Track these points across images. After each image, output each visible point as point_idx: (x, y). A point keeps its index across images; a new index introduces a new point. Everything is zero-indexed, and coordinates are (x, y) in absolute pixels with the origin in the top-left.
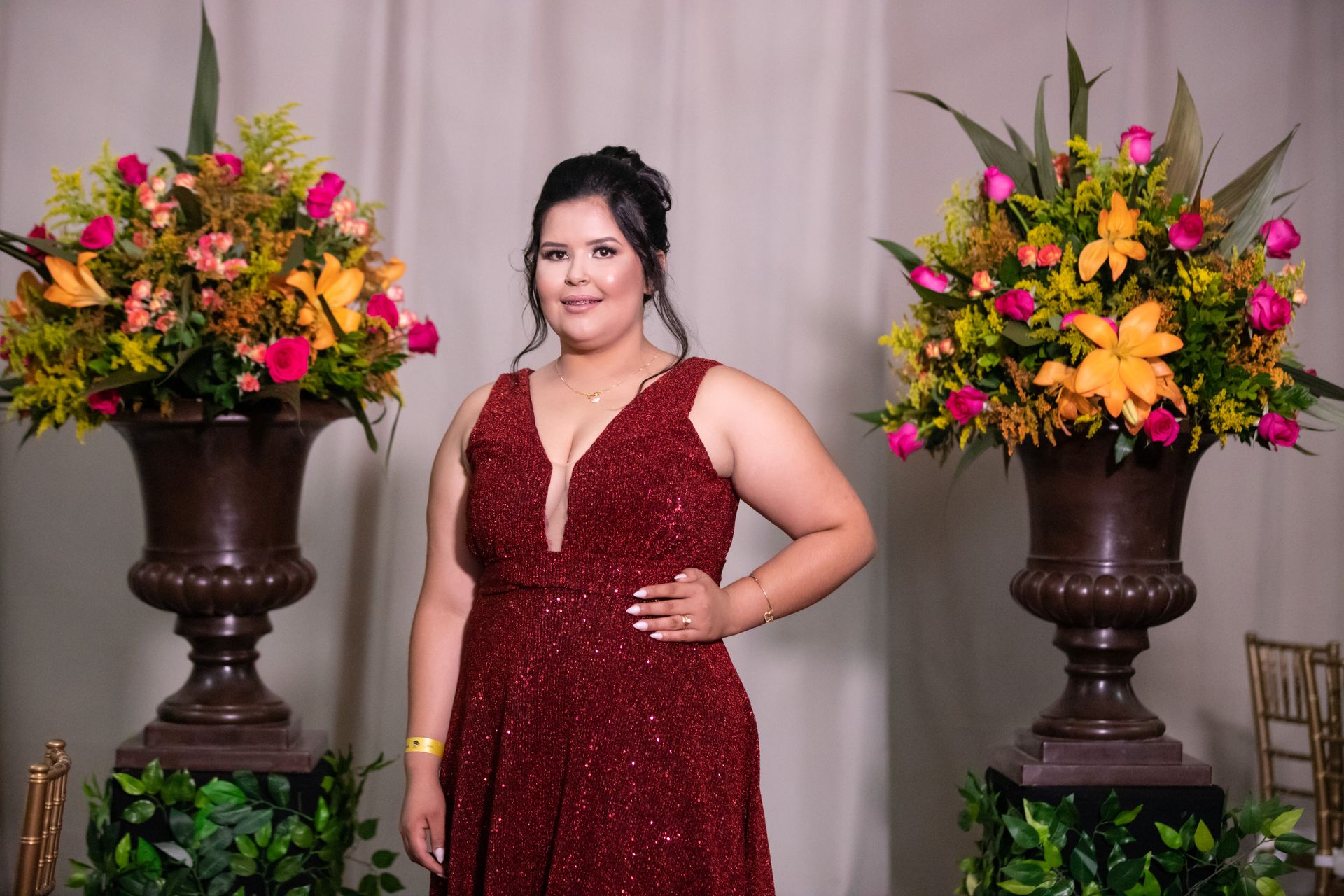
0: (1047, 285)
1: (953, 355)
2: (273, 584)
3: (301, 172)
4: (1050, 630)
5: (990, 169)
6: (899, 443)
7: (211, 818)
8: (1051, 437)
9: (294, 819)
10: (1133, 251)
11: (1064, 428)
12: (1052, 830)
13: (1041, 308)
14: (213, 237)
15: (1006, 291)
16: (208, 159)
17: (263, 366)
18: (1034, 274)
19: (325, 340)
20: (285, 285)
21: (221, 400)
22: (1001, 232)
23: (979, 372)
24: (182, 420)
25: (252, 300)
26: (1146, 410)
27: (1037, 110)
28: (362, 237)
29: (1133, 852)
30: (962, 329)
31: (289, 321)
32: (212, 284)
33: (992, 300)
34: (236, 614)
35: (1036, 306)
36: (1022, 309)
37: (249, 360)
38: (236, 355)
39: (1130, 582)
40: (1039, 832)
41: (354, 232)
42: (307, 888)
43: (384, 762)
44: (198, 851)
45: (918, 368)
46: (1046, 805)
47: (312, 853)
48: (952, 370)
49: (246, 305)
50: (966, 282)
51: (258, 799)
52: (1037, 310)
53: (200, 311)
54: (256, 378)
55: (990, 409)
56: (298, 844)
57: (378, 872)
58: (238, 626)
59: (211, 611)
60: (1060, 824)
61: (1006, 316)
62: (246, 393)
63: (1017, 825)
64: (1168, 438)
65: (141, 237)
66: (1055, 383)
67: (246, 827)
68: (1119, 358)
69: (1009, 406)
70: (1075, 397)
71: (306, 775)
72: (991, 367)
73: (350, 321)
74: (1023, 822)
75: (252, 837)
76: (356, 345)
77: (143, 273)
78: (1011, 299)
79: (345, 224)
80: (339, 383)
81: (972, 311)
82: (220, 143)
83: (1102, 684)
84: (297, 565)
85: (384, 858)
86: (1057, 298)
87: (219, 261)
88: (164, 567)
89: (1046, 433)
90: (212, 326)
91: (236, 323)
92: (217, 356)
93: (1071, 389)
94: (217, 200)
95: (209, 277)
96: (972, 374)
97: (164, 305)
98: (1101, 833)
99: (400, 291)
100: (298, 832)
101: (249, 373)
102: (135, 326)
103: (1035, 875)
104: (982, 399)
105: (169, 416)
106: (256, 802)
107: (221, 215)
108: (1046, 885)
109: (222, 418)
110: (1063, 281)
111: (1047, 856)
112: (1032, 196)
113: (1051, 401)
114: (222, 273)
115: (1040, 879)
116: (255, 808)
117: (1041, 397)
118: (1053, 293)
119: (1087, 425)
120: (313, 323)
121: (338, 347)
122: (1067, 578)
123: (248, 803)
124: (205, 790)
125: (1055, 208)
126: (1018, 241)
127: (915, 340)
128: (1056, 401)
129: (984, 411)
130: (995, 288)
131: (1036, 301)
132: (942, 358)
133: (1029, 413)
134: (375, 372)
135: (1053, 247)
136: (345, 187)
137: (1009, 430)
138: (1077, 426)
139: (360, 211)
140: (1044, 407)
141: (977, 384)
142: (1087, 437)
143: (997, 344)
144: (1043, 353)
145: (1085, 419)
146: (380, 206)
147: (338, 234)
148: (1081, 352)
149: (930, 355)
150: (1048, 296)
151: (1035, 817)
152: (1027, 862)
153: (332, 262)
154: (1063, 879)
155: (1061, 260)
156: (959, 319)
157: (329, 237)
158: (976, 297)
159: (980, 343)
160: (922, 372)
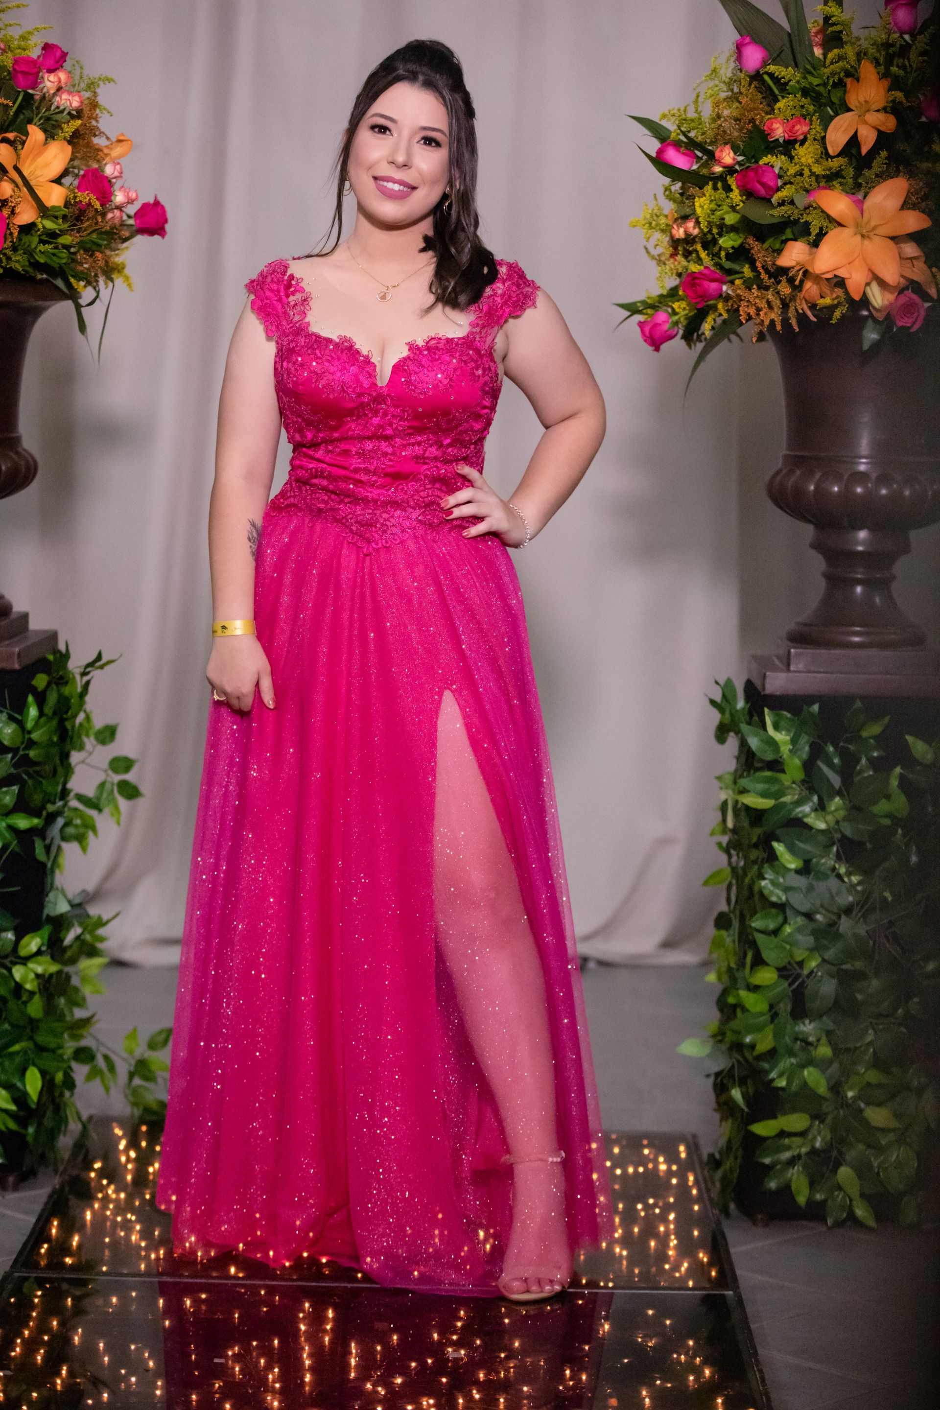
0: (791, 158)
1: (696, 236)
3: (16, 43)
4: (808, 531)
5: (743, 39)
6: (651, 333)
8: (794, 322)
10: (883, 124)
11: (809, 313)
12: (794, 741)
13: (785, 184)
15: (751, 166)
18: (781, 149)
19: (26, 215)
22: (752, 106)
23: (723, 254)
26: (892, 293)
28: (79, 112)
29: (881, 766)
30: (702, 207)
33: (735, 175)
35: (780, 183)
36: (764, 185)
39: (883, 479)
40: (780, 744)
41: (68, 104)
42: (15, 788)
43: (104, 660)
46: (787, 715)
47: (21, 753)
48: (697, 253)
50: (710, 157)
55: (730, 292)
57: (117, 778)
60: (803, 735)
61: (749, 194)
63: (756, 735)
64: (914, 323)
66: (798, 264)
68: (863, 236)
69: (749, 288)
70: (817, 279)
71: (15, 671)
72: (733, 248)
73: (55, 197)
74: (762, 732)
76: (60, 221)
79: (60, 96)
80: (42, 261)
81: (715, 188)
83: (859, 589)
84: (12, 454)
85: (122, 764)
86: (801, 174)
89: (790, 318)
93: (810, 270)
96: (715, 255)
98: (846, 745)
99: (118, 167)
100: (5, 730)
103: (775, 788)
104: (721, 281)
108: (787, 799)
110: (805, 154)
111: (788, 769)
112: (787, 67)
113: (791, 281)
115: (780, 793)
117: (783, 279)
118: (798, 168)
119: (832, 308)
120: (11, 197)
121: (41, 222)
122: (818, 475)
125: (805, 78)
126: (767, 113)
127: (663, 220)
128: (797, 283)
129: (724, 295)
130: (739, 163)
131: (780, 177)
132: (689, 240)
133: (770, 296)
134: (86, 250)
135: (802, 120)
136: (68, 59)
137: (749, 314)
138: (821, 309)
139: (82, 85)
140: (785, 289)
141: (721, 268)
142: (833, 322)
143: (737, 223)
144: (788, 233)
145: (828, 301)
146: (109, 80)
147: (53, 108)
148: (821, 229)
149: (677, 237)
150: (792, 171)
151: (776, 727)
152: (768, 774)
153: (36, 134)
154: (806, 793)
155: (809, 132)
156: (700, 198)
157: (44, 110)
158: (719, 172)
159: (721, 221)
160: (671, 253)
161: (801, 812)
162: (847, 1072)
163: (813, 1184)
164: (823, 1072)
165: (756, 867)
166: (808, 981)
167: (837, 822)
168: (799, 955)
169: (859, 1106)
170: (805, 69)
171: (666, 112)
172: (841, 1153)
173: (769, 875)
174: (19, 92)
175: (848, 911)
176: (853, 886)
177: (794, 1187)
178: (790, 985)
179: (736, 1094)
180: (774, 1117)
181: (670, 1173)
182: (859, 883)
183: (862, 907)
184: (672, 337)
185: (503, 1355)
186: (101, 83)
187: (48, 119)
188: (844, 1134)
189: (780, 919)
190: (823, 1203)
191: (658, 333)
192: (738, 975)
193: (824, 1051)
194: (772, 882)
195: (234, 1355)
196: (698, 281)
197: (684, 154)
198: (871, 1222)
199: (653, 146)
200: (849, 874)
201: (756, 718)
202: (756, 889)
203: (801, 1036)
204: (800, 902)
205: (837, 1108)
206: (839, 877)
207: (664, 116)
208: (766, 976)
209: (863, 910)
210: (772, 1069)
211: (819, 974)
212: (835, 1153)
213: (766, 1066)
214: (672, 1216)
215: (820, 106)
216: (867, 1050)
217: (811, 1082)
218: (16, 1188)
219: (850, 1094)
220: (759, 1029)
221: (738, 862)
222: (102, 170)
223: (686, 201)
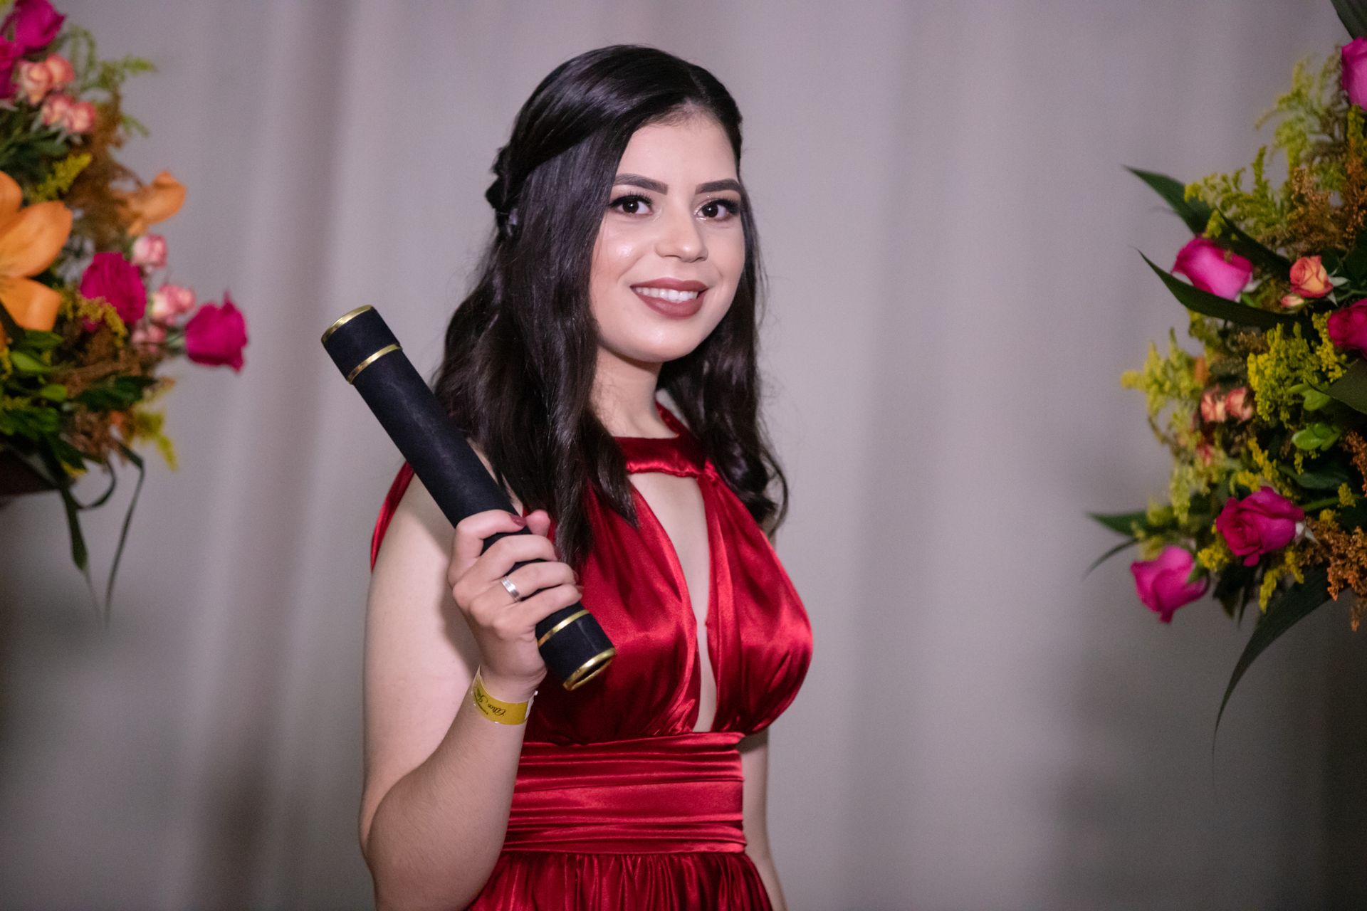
1: (1248, 422)
6: (1156, 586)
23: (1298, 459)
28: (86, 138)
30: (1260, 372)
33: (1327, 314)
41: (66, 123)
48: (1250, 453)
50: (1281, 270)
55: (1309, 535)
61: (1351, 350)
69: (1347, 530)
72: (1318, 450)
73: (37, 310)
76: (47, 357)
78: (1359, 317)
79: (51, 106)
80: (12, 429)
81: (1288, 334)
96: (1283, 461)
99: (158, 246)
104: (1294, 519)
121: (10, 359)
127: (1186, 383)
129: (1298, 541)
130: (1337, 290)
132: (1232, 423)
134: (94, 408)
136: (65, 28)
137: (1345, 581)
139: (93, 76)
141: (1295, 486)
143: (1328, 406)
146: (141, 66)
147: (35, 126)
149: (1211, 418)
156: (1257, 353)
157: (17, 132)
158: (1296, 308)
159: (1298, 401)
160: (1199, 446)
184: (1195, 596)
186: (128, 72)
187: (24, 147)
191: (1169, 587)
196: (1247, 516)
197: (1232, 264)
222: (127, 248)
223: (1234, 349)
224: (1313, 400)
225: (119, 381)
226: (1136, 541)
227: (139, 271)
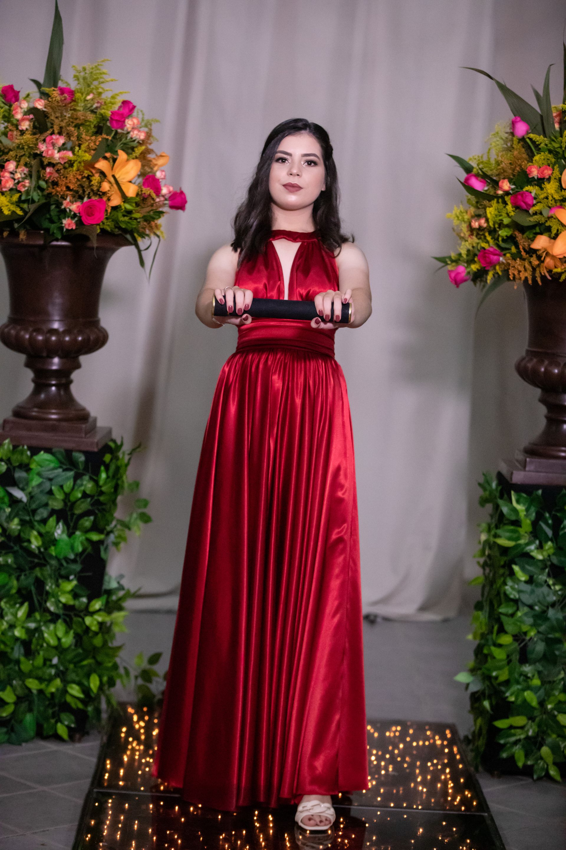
0: (542, 189)
1: (485, 228)
2: (81, 341)
3: (109, 100)
4: (538, 392)
5: (516, 118)
6: (455, 277)
7: (39, 474)
8: (539, 279)
9: (86, 478)
11: (547, 275)
12: (527, 510)
13: (538, 203)
14: (54, 137)
15: (519, 191)
16: (54, 90)
17: (78, 214)
18: (536, 182)
19: (116, 201)
20: (94, 168)
21: (53, 233)
22: (519, 156)
23: (500, 239)
24: (31, 243)
25: (74, 176)
27: (545, 84)
28: (143, 141)
30: (490, 213)
31: (95, 188)
32: (51, 165)
33: (510, 196)
34: (60, 357)
35: (535, 202)
36: (526, 203)
37: (70, 210)
38: (63, 207)
40: (519, 511)
41: (138, 137)
42: (92, 518)
44: (30, 493)
45: (467, 234)
46: (524, 495)
47: (96, 498)
48: (485, 237)
49: (70, 178)
50: (495, 184)
51: (65, 465)
52: (536, 204)
53: (44, 180)
54: (74, 221)
55: (504, 261)
56: (88, 492)
57: (139, 511)
58: (60, 364)
59: (45, 354)
60: (532, 507)
61: (517, 207)
62: (67, 230)
63: (506, 506)
65: (12, 135)
66: (542, 248)
67: (59, 480)
69: (515, 260)
70: (553, 257)
71: (95, 452)
72: (506, 236)
73: (131, 191)
74: (509, 504)
75: (61, 487)
76: (134, 205)
77: (12, 156)
78: (519, 197)
79: (133, 132)
80: (123, 226)
81: (498, 202)
82: (62, 80)
83: (565, 426)
84: (96, 330)
85: (142, 503)
86: (547, 198)
87: (56, 151)
88: (19, 328)
89: (537, 277)
90: (50, 190)
91: (64, 189)
92: (53, 207)
93: (550, 252)
94: (58, 115)
95: (49, 161)
96: (496, 239)
97: (23, 176)
98: (556, 513)
99: (163, 173)
100: (88, 485)
101: (70, 218)
102: (5, 187)
103: (515, 536)
104: (499, 255)
105: (24, 240)
106: (65, 467)
107: (60, 125)
108: (522, 542)
109: (55, 243)
110: (551, 188)
111: (523, 525)
112: (540, 135)
113: (539, 257)
114: (57, 159)
115: (518, 538)
116: (65, 470)
117: (534, 256)
118: (545, 195)
119: (560, 274)
120: (109, 191)
121: (124, 205)
122: (546, 362)
123: (60, 467)
124: (36, 458)
125: (551, 144)
126: (529, 162)
127: (466, 217)
128: (542, 259)
129: (501, 262)
130: (512, 189)
131: (535, 198)
132: (480, 229)
133: (527, 265)
134: (146, 220)
135: (548, 167)
136: (136, 110)
137: (514, 274)
138: (554, 274)
139: (143, 124)
140: (535, 262)
141: (498, 246)
142: (561, 281)
143: (511, 223)
144: (538, 230)
145: (559, 270)
146: (157, 121)
147: (128, 138)
148: (558, 230)
149: (474, 227)
150: (542, 196)
151: (518, 502)
152: (512, 527)
153: (122, 155)
154: (533, 538)
155: (552, 175)
156: (489, 207)
157: (124, 139)
158: (501, 194)
159: (501, 221)
160: (469, 236)
161: (529, 549)
162: (548, 694)
163: (527, 756)
164: (536, 693)
165: (502, 579)
166: (529, 643)
167: (549, 556)
168: (525, 628)
169: (554, 713)
170: (550, 137)
171: (471, 157)
172: (543, 739)
173: (510, 583)
174: (113, 130)
175: (553, 605)
176: (556, 592)
177: (516, 756)
178: (520, 644)
179: (486, 704)
180: (507, 717)
181: (443, 746)
182: (560, 590)
183: (561, 603)
184: (465, 280)
185: (368, 844)
187: (126, 145)
188: (545, 728)
189: (515, 608)
190: (532, 766)
191: (459, 277)
192: (489, 637)
193: (536, 682)
194: (513, 588)
195: (223, 838)
196: (487, 255)
197: (481, 181)
198: (558, 778)
199: (463, 175)
200: (554, 584)
201: (506, 496)
202: (502, 592)
203: (524, 673)
204: (526, 598)
205: (541, 714)
206: (549, 586)
207: (470, 159)
208: (506, 639)
209: (561, 606)
210: (507, 691)
211: (535, 639)
212: (540, 739)
213: (503, 689)
214: (448, 770)
215: (558, 159)
216: (560, 682)
217: (528, 699)
218: (80, 741)
219: (549, 706)
220: (500, 668)
221: (489, 574)
222: (155, 173)
223: (480, 207)
224: (506, 221)
225: (154, 212)
226: (447, 264)
227: (158, 180)
